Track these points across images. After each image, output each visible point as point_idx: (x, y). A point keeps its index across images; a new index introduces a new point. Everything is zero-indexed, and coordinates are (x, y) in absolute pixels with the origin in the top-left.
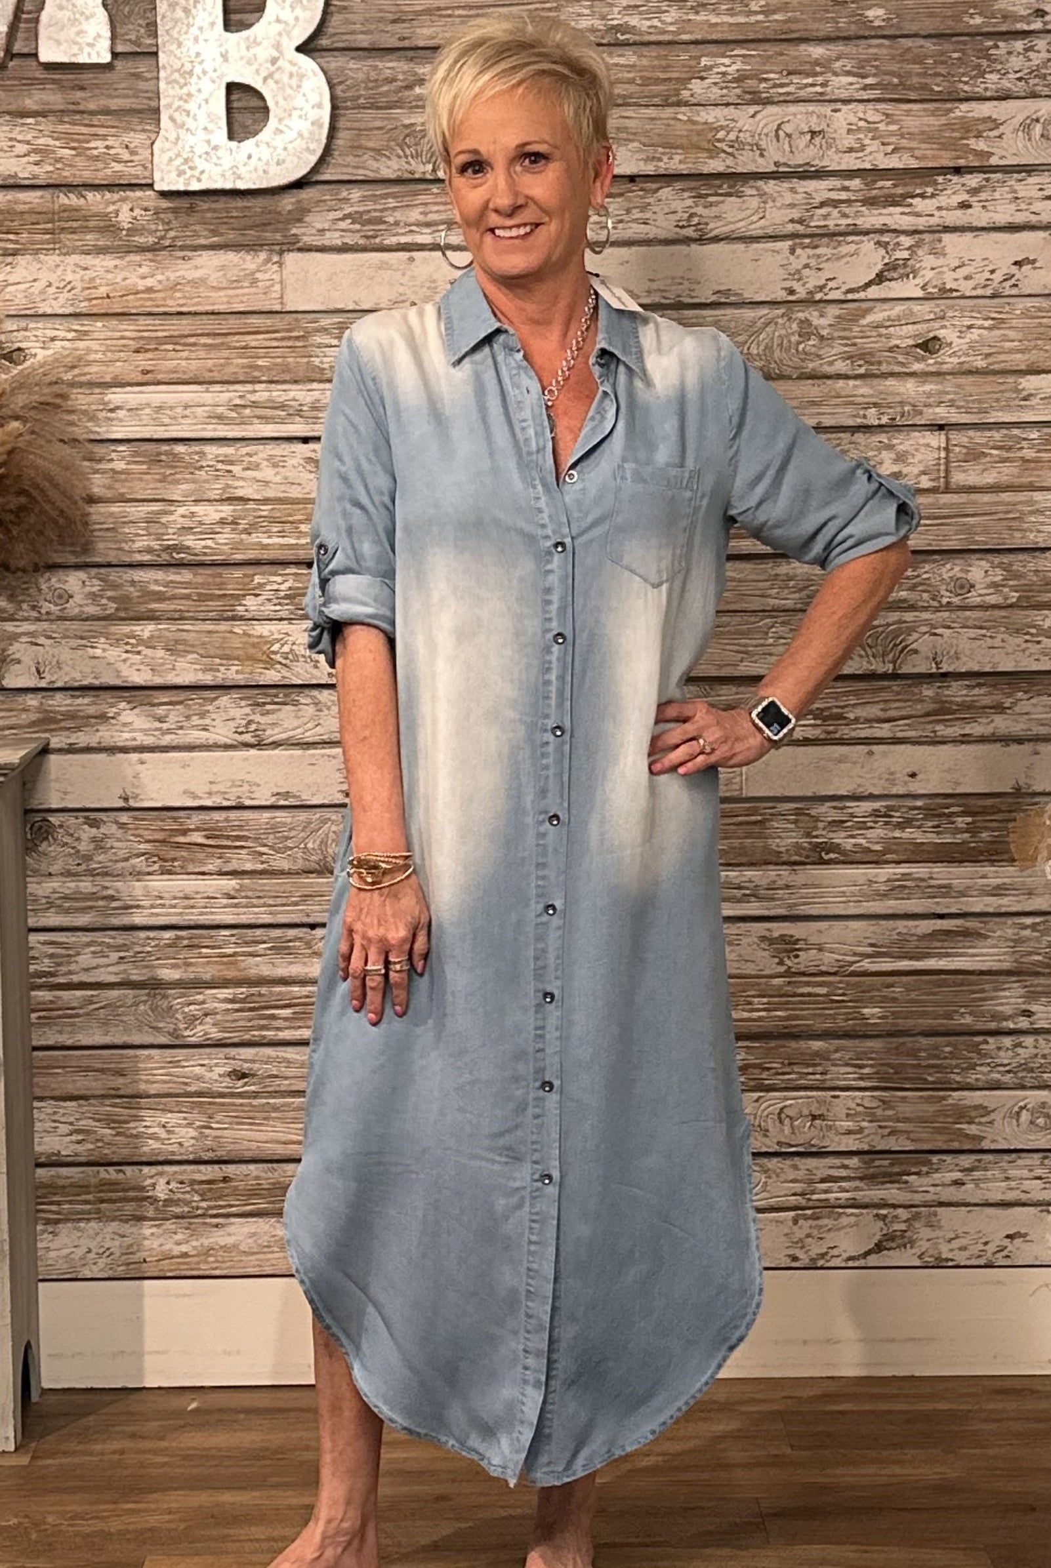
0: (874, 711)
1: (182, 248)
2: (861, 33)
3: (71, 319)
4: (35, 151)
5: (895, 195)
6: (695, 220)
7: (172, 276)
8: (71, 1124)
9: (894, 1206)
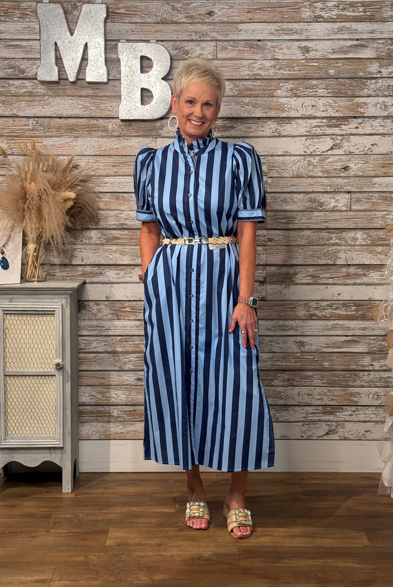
0: (328, 275)
1: (127, 136)
2: (327, 77)
3: (94, 156)
4: (84, 107)
5: (336, 124)
6: (278, 131)
7: (124, 144)
8: (89, 393)
9: (332, 422)
